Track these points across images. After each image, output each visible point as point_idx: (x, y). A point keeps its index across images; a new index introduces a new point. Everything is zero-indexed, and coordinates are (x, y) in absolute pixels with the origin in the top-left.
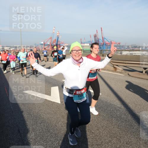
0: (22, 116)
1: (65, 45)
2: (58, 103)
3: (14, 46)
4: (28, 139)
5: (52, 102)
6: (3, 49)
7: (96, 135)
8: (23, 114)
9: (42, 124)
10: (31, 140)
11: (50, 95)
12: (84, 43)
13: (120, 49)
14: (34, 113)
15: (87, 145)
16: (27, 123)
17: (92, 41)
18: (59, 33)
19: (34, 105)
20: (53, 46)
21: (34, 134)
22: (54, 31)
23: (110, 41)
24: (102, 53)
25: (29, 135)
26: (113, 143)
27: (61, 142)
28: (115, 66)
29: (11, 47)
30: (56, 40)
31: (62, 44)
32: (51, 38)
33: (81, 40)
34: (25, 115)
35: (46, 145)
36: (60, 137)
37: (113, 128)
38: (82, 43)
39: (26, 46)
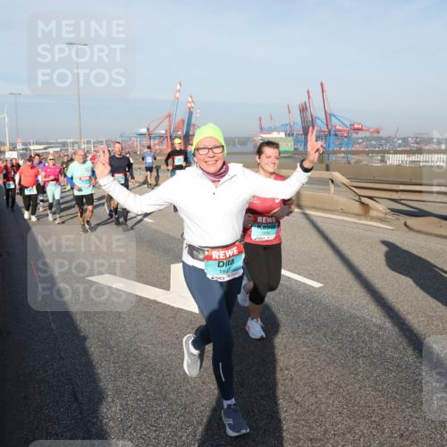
0: (85, 352)
2: (191, 313)
3: (60, 141)
4: (101, 421)
5: (173, 307)
6: (26, 149)
7: (308, 411)
8: (87, 345)
9: (143, 376)
10: (111, 424)
11: (168, 288)
12: (270, 131)
13: (381, 148)
14: (120, 342)
15: (280, 439)
16: (100, 371)
17: (294, 123)
18: (193, 102)
19: (120, 317)
21: (122, 406)
22: (178, 95)
23: (348, 124)
24: (326, 161)
25: (104, 409)
26: (360, 433)
27: (200, 429)
28: (364, 200)
29: (50, 145)
30: (183, 121)
32: (169, 116)
33: (260, 119)
34: (94, 348)
35: (157, 438)
36: (200, 414)
37: (360, 388)
38: (262, 129)
39: (95, 140)
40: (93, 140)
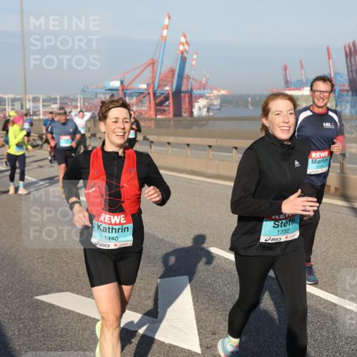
1: (215, 92)
2: (190, 352)
17: (336, 74)
18: (187, 43)
20: (162, 98)
22: (165, 32)
30: (173, 71)
31: (202, 92)
32: (153, 63)
33: (285, 69)
38: (287, 82)
39: (45, 97)
40: (41, 97)
